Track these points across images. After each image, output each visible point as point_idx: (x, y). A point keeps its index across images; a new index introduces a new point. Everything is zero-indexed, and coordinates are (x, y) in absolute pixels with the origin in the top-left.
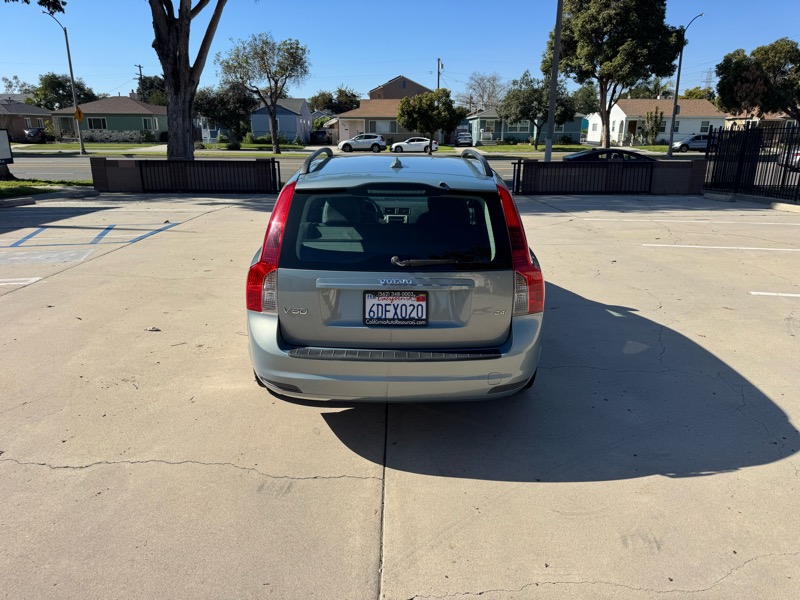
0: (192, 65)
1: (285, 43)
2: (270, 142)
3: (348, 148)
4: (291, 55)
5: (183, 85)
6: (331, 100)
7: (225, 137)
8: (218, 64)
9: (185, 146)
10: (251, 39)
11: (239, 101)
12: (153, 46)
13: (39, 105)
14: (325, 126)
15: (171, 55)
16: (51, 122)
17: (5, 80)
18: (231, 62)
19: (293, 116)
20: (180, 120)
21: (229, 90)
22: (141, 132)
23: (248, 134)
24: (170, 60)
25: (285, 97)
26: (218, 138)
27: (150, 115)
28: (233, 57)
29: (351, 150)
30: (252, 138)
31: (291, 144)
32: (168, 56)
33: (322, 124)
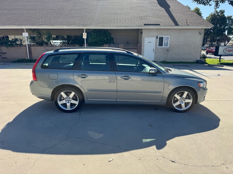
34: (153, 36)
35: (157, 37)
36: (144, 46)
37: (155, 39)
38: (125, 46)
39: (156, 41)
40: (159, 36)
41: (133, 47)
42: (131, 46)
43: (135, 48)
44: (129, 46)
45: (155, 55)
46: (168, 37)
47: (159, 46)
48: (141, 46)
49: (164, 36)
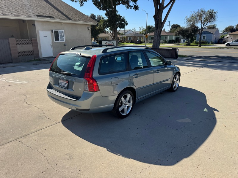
0: (162, 21)
1: (208, 11)
2: (198, 43)
3: (228, 45)
4: (210, 14)
5: (159, 27)
6: (233, 28)
7: (187, 42)
8: (186, 19)
9: (157, 44)
10: (198, 11)
11: (192, 30)
12: (153, 17)
13: (142, 34)
14: (225, 37)
15: (157, 19)
16: (143, 38)
17: (140, 27)
18: (190, 19)
19: (212, 34)
20: (157, 37)
21: (190, 27)
22: (164, 40)
23: (194, 41)
24: (157, 20)
25: (215, 28)
26: (185, 42)
27: (167, 36)
28: (191, 17)
29: (230, 45)
30: (195, 42)
31: (209, 43)
32: (156, 19)
33: (224, 37)
34: (47, 30)
35: (52, 31)
36: (39, 41)
37: (50, 32)
38: (18, 41)
39: (52, 35)
40: (54, 30)
41: (28, 42)
42: (25, 40)
43: (30, 43)
44: (23, 41)
45: (53, 50)
46: (63, 31)
47: (56, 40)
48: (36, 40)
49: (59, 30)
